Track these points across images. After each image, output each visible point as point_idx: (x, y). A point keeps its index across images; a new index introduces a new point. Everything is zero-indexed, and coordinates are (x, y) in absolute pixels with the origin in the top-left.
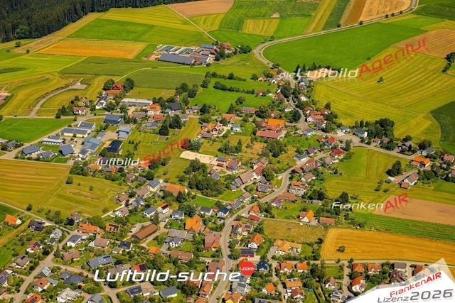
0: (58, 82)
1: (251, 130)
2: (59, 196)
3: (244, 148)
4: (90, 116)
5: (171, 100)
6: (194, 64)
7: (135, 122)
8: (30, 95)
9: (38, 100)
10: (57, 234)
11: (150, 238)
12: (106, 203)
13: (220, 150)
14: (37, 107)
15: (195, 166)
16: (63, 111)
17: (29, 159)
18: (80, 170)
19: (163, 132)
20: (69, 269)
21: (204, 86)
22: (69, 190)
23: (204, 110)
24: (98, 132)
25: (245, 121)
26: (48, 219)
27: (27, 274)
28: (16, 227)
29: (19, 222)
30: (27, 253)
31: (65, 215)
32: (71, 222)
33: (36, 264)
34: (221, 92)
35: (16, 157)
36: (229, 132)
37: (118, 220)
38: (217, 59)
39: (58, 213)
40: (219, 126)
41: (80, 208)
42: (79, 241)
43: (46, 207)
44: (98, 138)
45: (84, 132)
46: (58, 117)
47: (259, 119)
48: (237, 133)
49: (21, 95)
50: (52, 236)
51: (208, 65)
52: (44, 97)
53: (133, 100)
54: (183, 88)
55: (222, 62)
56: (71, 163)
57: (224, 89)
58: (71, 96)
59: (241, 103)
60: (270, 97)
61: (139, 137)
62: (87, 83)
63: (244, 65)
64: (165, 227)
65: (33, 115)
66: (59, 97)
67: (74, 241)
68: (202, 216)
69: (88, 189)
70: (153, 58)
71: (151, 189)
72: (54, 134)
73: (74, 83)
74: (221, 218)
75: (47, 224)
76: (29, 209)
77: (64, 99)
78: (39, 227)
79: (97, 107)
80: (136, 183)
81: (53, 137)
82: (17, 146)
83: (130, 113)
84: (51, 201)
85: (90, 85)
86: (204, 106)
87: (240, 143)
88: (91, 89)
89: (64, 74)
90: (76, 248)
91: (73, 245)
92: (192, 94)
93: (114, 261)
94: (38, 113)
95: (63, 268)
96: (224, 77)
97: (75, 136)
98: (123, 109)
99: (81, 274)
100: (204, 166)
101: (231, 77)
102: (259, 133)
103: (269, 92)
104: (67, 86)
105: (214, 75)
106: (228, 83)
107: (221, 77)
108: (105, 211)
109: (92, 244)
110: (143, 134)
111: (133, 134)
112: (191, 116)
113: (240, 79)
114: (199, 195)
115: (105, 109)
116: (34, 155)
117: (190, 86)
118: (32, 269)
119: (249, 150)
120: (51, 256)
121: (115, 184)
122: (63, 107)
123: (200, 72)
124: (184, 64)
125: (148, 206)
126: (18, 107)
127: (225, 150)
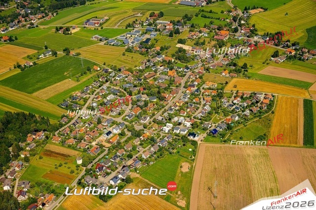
0: (131, 13)
1: (212, 36)
2: (118, 60)
3: (206, 43)
4: (141, 28)
5: (179, 22)
6: (195, 6)
7: (159, 31)
8: (117, 19)
9: (120, 21)
10: (113, 74)
11: (152, 78)
12: (137, 63)
13: (195, 44)
14: (119, 24)
15: (181, 50)
16: (129, 26)
17: (110, 45)
18: (129, 50)
19: (171, 35)
20: (115, 88)
21: (197, 16)
22: (125, 57)
23: (192, 26)
24: (142, 34)
25: (211, 31)
26: (111, 69)
27: (98, 88)
28: (97, 71)
29: (99, 69)
30: (99, 81)
31: (118, 67)
32: (120, 70)
33: (102, 85)
34: (203, 18)
35: (105, 44)
36: (202, 36)
37: (140, 71)
38: (207, 4)
39: (115, 66)
40: (197, 33)
41: (125, 65)
42: (121, 77)
43: (111, 64)
44: (141, 37)
45: (136, 35)
46: (126, 28)
47: (217, 31)
48: (205, 37)
49: (113, 19)
50: (111, 75)
51: (202, 6)
52: (123, 19)
53: (162, 21)
54: (186, 16)
55: (210, 5)
56: (126, 47)
57: (205, 17)
58: (134, 19)
59: (212, 23)
60: (227, 21)
61: (160, 37)
62: (143, 14)
64: (160, 74)
65: (116, 27)
66: (129, 20)
67: (119, 77)
69: (131, 58)
70: (177, 3)
71: (158, 59)
72: (123, 35)
73: (138, 14)
74: (185, 72)
76: (104, 64)
77: (131, 21)
78: (106, 71)
79: (144, 24)
80: (152, 56)
81: (122, 36)
82: (106, 40)
83: (158, 27)
84: (114, 62)
86: (193, 24)
87: (204, 41)
88: (144, 17)
89: (134, 10)
90: (120, 80)
91: (118, 79)
92: (189, 19)
93: (133, 86)
94: (118, 26)
96: (207, 12)
97: (131, 36)
98: (156, 25)
99: (119, 90)
101: (211, 12)
102: (215, 37)
103: (227, 19)
104: (134, 15)
105: (203, 11)
106: (208, 15)
108: (136, 67)
109: (126, 79)
111: (157, 36)
112: (186, 28)
113: (215, 13)
114: (179, 62)
115: (148, 25)
116: (112, 43)
117: (189, 16)
118: (100, 86)
119: (208, 44)
120: (109, 82)
121: (143, 57)
122: (129, 24)
123: (197, 10)
124: (191, 6)
125: (154, 65)
126: (111, 23)
127: (197, 44)
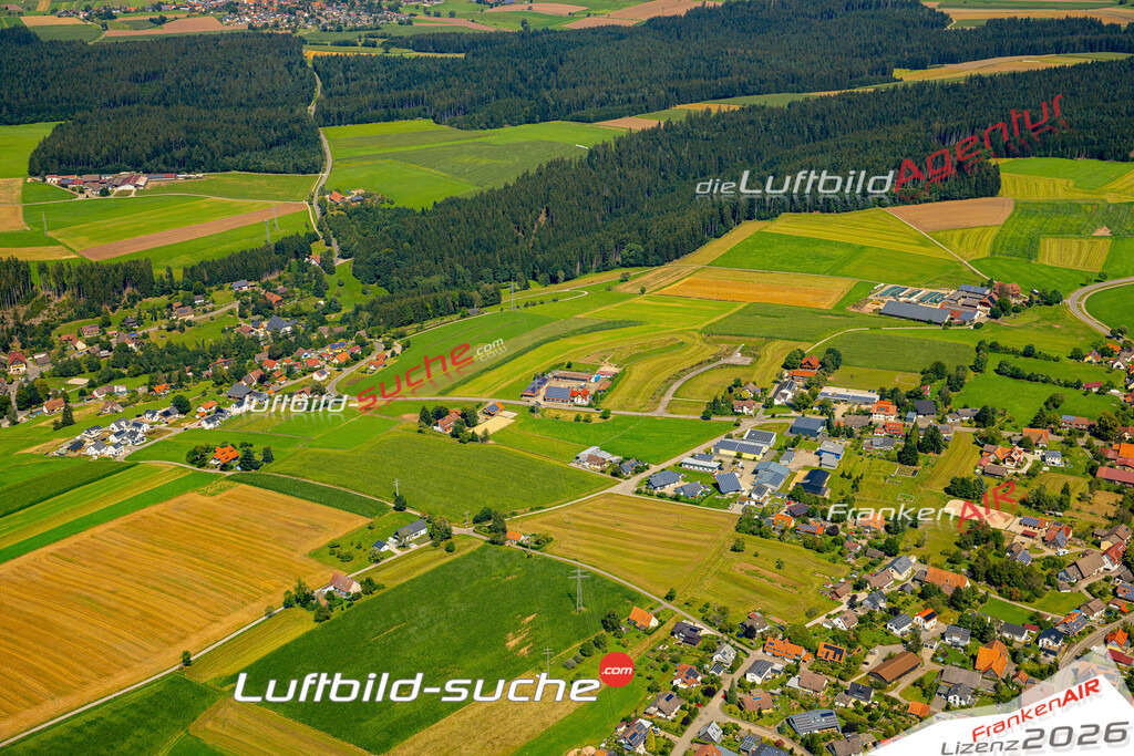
0: (701, 350)
1: (1083, 464)
2: (722, 575)
3: (1073, 501)
4: (764, 418)
5: (915, 395)
6: (949, 324)
7: (850, 434)
8: (653, 373)
9: (668, 382)
10: (726, 654)
11: (907, 681)
12: (813, 600)
13: (1024, 502)
14: (668, 397)
15: (981, 535)
16: (715, 407)
17: (660, 496)
18: (754, 526)
19: (906, 457)
20: (756, 730)
21: (978, 368)
22: (739, 565)
23: (982, 418)
24: (781, 450)
25: (1070, 444)
26: (706, 620)
27: (679, 732)
28: (649, 632)
29: (654, 623)
30: (675, 689)
31: (737, 616)
32: (749, 632)
33: (693, 714)
34: (1011, 382)
35: (638, 492)
36: (1037, 466)
37: (837, 636)
38: (993, 315)
39: (723, 612)
40: (1019, 454)
41: (766, 603)
42: (768, 674)
43: (702, 597)
44: (783, 462)
45: (757, 450)
46: (706, 417)
47: (1097, 443)
48: (1054, 469)
49: (638, 372)
51: (978, 326)
52: (677, 377)
53: (842, 391)
54: (938, 371)
55: (1004, 320)
56: (737, 509)
57: (1016, 375)
58: (727, 378)
59: (1056, 407)
60: (1114, 399)
61: (860, 467)
62: (753, 352)
63: (1050, 328)
64: (933, 659)
65: (660, 412)
66: (704, 379)
67: (759, 674)
68: (1008, 643)
69: (773, 566)
70: (869, 308)
71: (896, 575)
72: (698, 450)
73: (728, 353)
74: (1048, 652)
75: (706, 631)
76: (669, 597)
77: (713, 384)
78: (692, 637)
79: (777, 402)
80: (863, 561)
81: (701, 457)
82: (638, 471)
83: (838, 415)
84: (708, 584)
85: (758, 357)
86: (984, 409)
87: (1066, 490)
88: (761, 366)
89: (709, 333)
90: (764, 686)
91: (758, 680)
92: (956, 384)
93: (840, 723)
94: (670, 407)
95: (745, 726)
96: (1015, 352)
97: (739, 456)
98: (825, 408)
99: (778, 745)
100: (997, 534)
101: (1029, 353)
102: (1103, 472)
103: (1113, 387)
104: (717, 358)
105: (994, 347)
106: (1026, 365)
107: (1007, 351)
108: (811, 614)
109: (793, 683)
110: (867, 460)
111: (848, 457)
112: (958, 429)
113: (1047, 358)
114: (994, 595)
115: (791, 406)
116: (669, 490)
117: (951, 369)
118: (686, 722)
119: (1084, 506)
120: (718, 700)
121: (823, 558)
122: (716, 400)
123: (965, 339)
124: (929, 322)
125: (894, 612)
126: (634, 394)
127: (1036, 503)
